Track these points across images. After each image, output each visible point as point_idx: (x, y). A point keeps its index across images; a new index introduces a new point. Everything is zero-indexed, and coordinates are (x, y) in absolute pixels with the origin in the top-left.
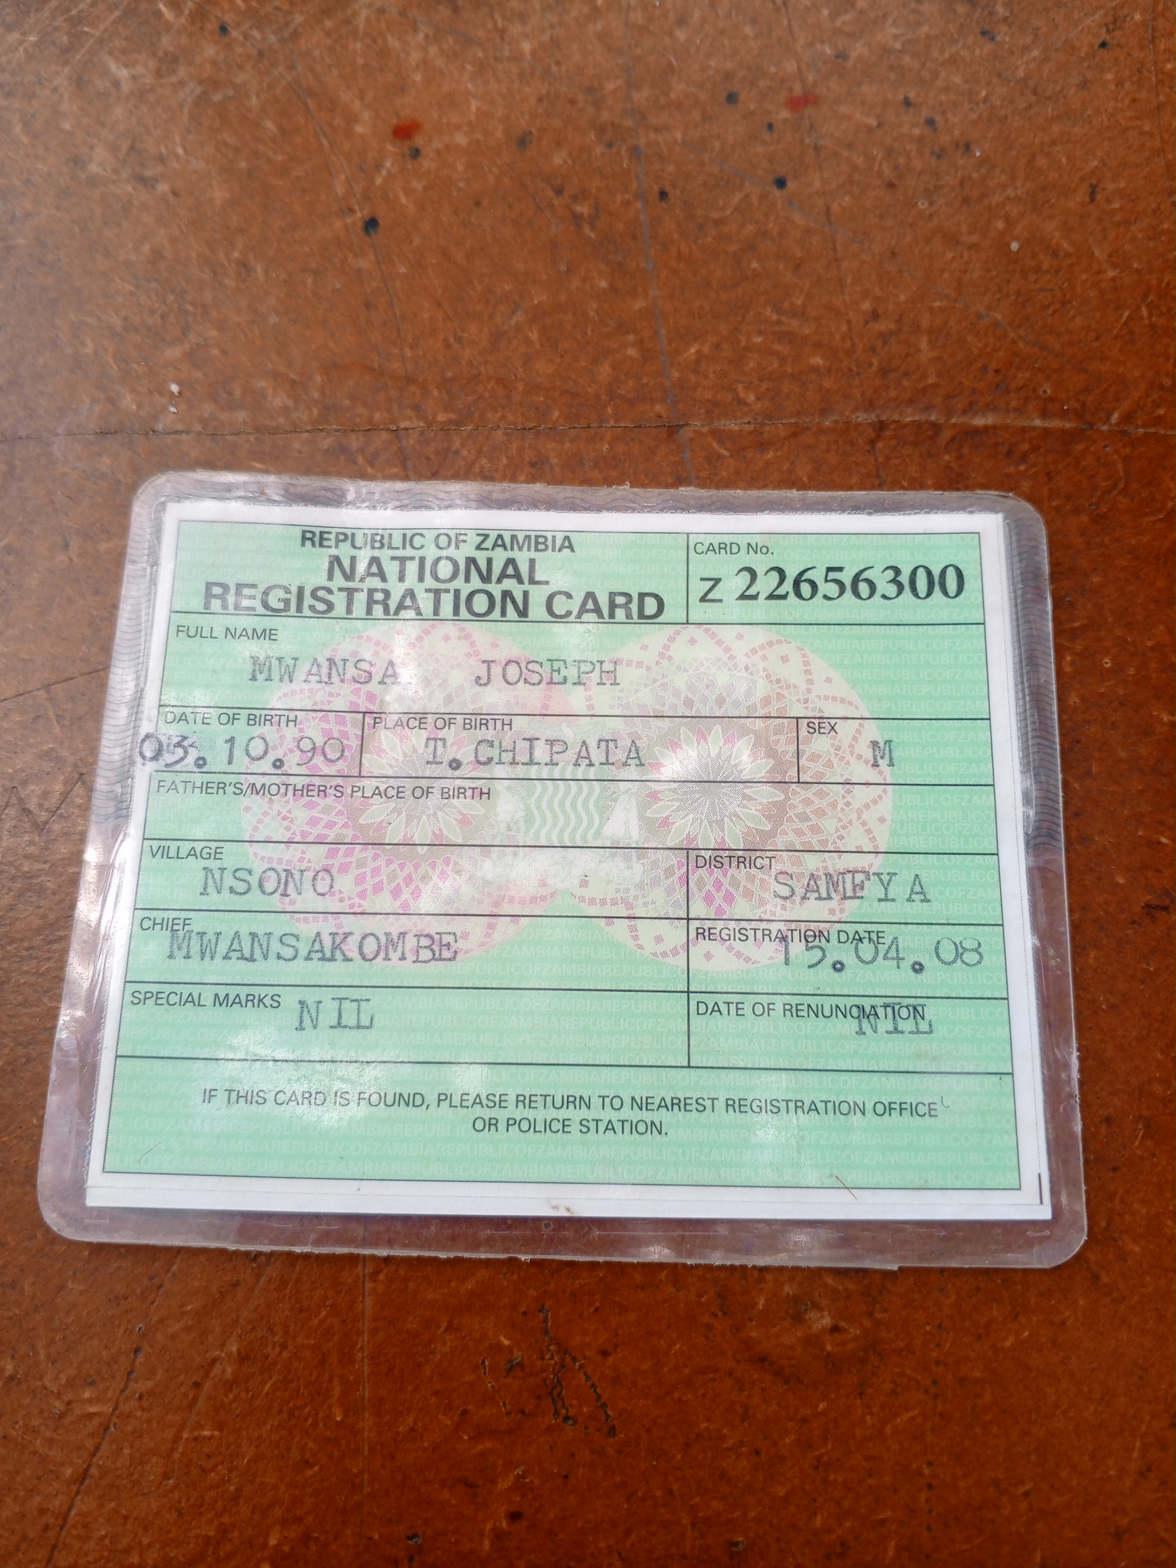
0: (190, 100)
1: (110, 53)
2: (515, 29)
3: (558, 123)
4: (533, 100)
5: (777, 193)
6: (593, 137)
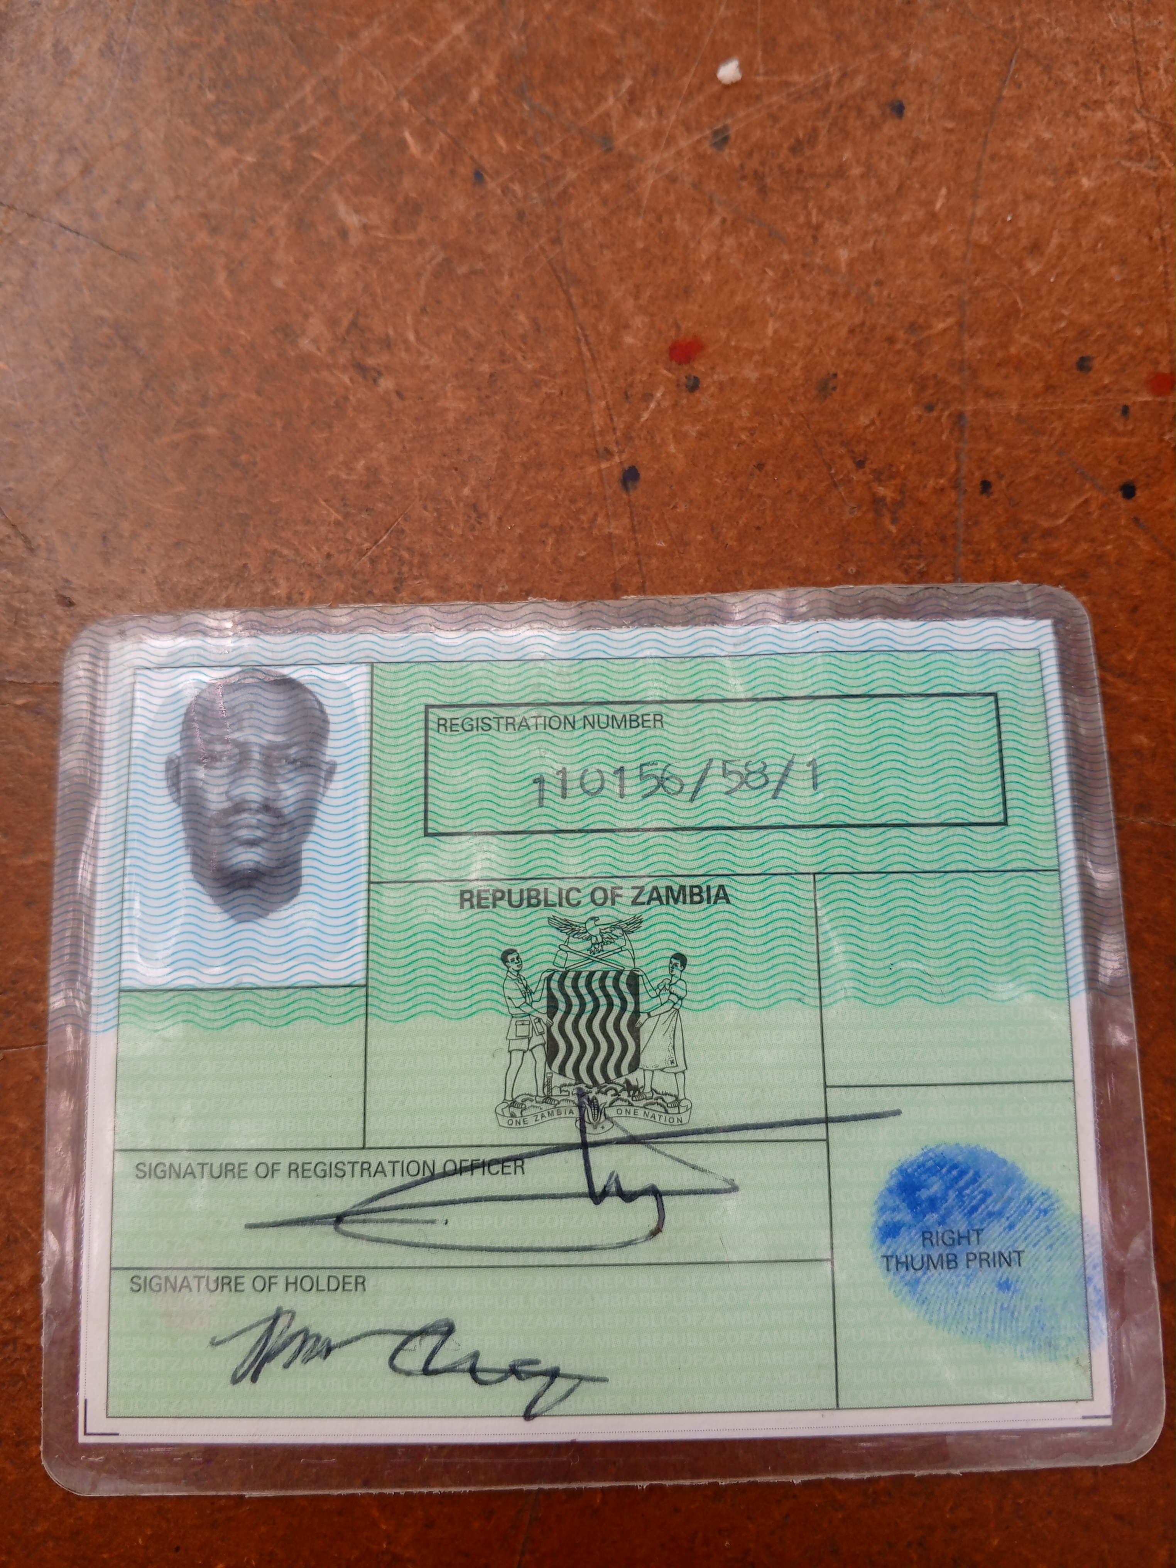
0: (429, 267)
1: (340, 191)
2: (832, 228)
3: (869, 368)
4: (844, 331)
5: (1123, 504)
6: (910, 393)
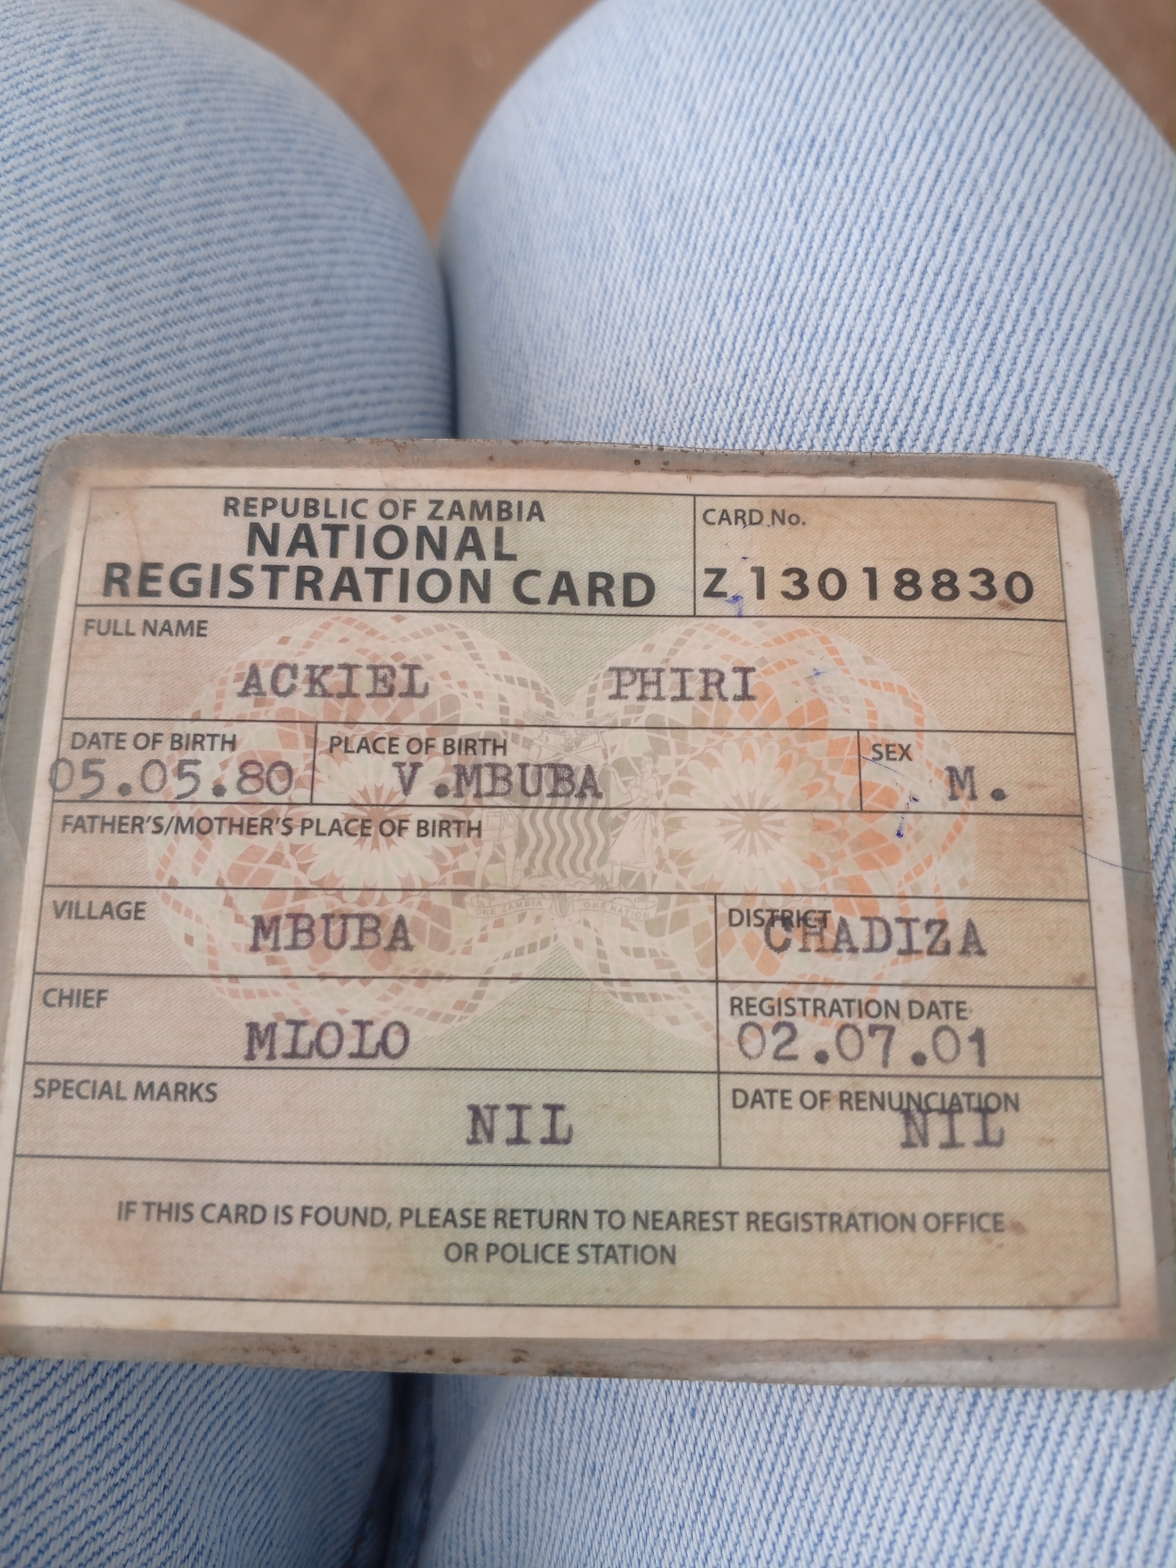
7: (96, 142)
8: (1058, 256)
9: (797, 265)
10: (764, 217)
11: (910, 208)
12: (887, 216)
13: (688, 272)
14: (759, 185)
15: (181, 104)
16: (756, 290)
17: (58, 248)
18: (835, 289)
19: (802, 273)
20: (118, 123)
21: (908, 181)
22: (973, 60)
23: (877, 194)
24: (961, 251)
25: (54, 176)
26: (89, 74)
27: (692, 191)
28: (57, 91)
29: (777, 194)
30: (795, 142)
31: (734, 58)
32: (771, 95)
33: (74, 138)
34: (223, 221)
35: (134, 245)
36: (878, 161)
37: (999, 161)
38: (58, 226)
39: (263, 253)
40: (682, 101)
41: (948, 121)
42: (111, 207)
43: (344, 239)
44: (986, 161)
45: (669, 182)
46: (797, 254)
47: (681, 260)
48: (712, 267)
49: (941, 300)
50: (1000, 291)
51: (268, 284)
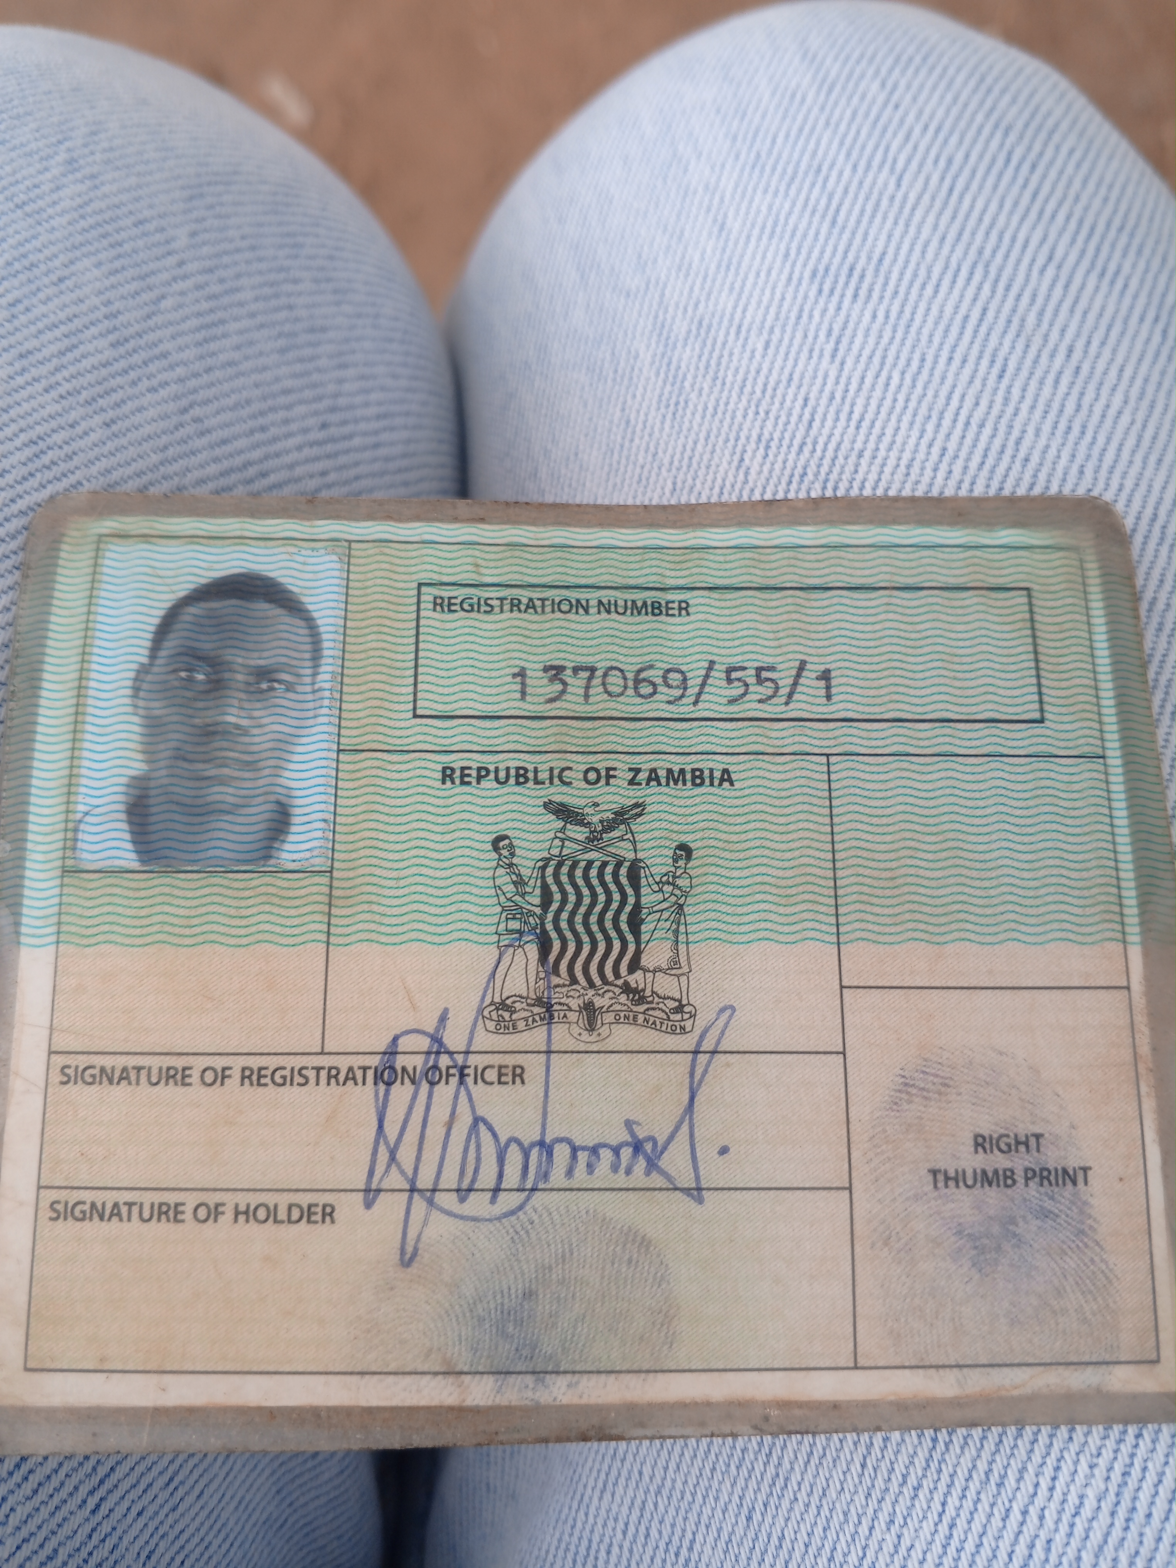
7: (94, 259)
8: (1108, 406)
9: (832, 410)
10: (798, 353)
11: (953, 350)
12: (929, 359)
13: (715, 409)
14: (793, 319)
15: (185, 212)
16: (787, 436)
17: (53, 380)
18: (873, 438)
19: (837, 419)
20: (118, 237)
21: (952, 319)
22: (1020, 181)
23: (919, 333)
24: (1006, 401)
25: (49, 299)
26: (88, 183)
27: (722, 318)
28: (55, 203)
29: (813, 328)
30: (833, 269)
31: (768, 169)
32: (807, 215)
33: (71, 255)
34: (226, 343)
35: (133, 375)
36: (920, 296)
37: (1048, 297)
38: (53, 356)
39: (268, 375)
40: (711, 215)
41: (994, 252)
42: (109, 332)
43: (353, 352)
44: (1034, 296)
45: (696, 305)
46: (832, 398)
47: (709, 396)
48: (741, 406)
49: (985, 456)
50: (1047, 447)
51: (273, 409)
